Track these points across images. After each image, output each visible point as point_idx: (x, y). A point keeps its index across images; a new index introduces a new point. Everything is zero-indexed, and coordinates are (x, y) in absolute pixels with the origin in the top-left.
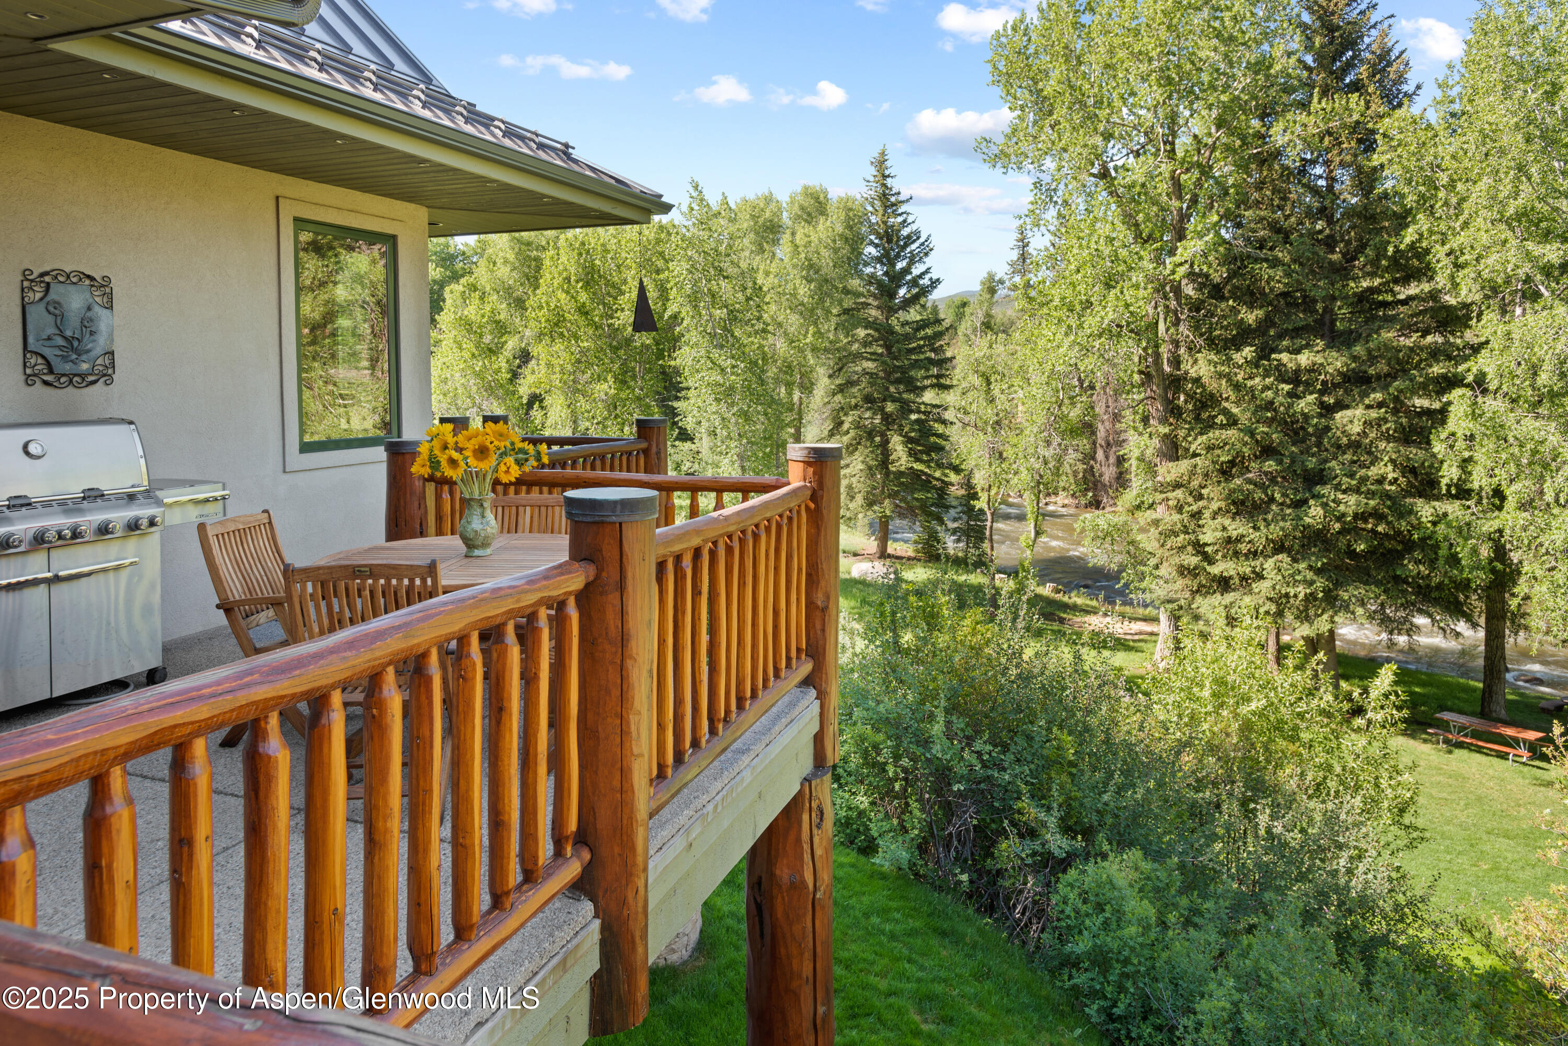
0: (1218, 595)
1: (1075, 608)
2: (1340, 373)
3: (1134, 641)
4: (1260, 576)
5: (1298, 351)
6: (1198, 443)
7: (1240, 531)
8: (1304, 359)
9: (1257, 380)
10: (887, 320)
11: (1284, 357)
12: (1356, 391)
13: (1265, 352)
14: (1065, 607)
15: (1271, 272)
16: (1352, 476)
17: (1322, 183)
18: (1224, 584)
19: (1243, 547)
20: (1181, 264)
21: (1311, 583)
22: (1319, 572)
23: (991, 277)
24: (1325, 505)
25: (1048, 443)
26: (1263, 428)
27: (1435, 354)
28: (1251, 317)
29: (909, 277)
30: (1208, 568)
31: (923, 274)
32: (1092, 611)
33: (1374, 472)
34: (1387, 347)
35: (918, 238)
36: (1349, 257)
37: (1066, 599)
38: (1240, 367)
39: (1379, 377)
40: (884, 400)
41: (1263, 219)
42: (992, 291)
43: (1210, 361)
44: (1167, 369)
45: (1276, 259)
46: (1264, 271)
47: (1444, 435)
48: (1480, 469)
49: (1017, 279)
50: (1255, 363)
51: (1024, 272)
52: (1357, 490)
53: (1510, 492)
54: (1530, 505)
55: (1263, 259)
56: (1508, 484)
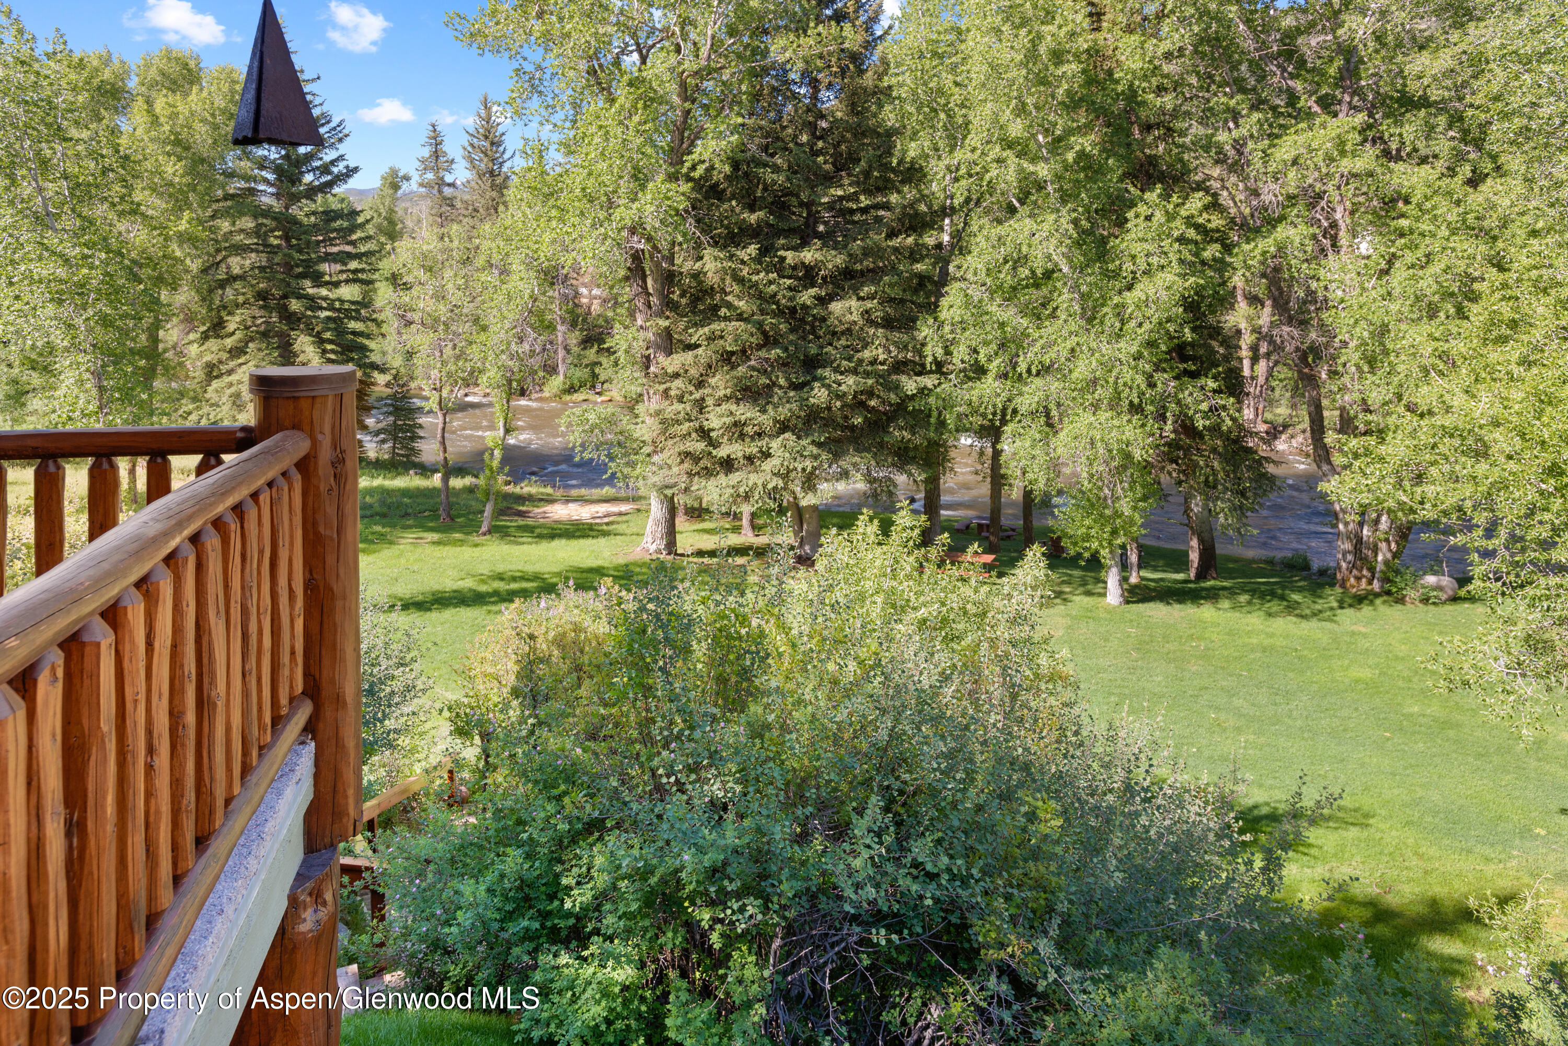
0: (722, 476)
1: (530, 498)
2: (837, 269)
3: (607, 524)
4: (766, 455)
6: (699, 334)
7: (748, 415)
8: (808, 256)
9: (762, 275)
10: (287, 208)
11: (788, 254)
12: (850, 285)
13: (767, 250)
14: (521, 499)
15: (775, 176)
16: (850, 359)
18: (728, 465)
19: (749, 430)
21: (816, 457)
22: (819, 445)
23: (394, 173)
24: (828, 387)
25: (521, 340)
26: (769, 320)
28: (752, 218)
29: (317, 163)
30: (714, 452)
31: (337, 160)
32: (551, 501)
33: (867, 354)
35: (328, 122)
36: (840, 167)
37: (517, 490)
38: (743, 262)
40: (285, 297)
42: (395, 187)
43: (716, 258)
44: (662, 265)
45: (776, 165)
46: (766, 175)
47: (931, 321)
48: (963, 348)
49: (430, 176)
50: (758, 260)
51: (436, 169)
52: (855, 372)
53: (993, 366)
54: (1005, 376)
55: (766, 165)
56: (989, 360)
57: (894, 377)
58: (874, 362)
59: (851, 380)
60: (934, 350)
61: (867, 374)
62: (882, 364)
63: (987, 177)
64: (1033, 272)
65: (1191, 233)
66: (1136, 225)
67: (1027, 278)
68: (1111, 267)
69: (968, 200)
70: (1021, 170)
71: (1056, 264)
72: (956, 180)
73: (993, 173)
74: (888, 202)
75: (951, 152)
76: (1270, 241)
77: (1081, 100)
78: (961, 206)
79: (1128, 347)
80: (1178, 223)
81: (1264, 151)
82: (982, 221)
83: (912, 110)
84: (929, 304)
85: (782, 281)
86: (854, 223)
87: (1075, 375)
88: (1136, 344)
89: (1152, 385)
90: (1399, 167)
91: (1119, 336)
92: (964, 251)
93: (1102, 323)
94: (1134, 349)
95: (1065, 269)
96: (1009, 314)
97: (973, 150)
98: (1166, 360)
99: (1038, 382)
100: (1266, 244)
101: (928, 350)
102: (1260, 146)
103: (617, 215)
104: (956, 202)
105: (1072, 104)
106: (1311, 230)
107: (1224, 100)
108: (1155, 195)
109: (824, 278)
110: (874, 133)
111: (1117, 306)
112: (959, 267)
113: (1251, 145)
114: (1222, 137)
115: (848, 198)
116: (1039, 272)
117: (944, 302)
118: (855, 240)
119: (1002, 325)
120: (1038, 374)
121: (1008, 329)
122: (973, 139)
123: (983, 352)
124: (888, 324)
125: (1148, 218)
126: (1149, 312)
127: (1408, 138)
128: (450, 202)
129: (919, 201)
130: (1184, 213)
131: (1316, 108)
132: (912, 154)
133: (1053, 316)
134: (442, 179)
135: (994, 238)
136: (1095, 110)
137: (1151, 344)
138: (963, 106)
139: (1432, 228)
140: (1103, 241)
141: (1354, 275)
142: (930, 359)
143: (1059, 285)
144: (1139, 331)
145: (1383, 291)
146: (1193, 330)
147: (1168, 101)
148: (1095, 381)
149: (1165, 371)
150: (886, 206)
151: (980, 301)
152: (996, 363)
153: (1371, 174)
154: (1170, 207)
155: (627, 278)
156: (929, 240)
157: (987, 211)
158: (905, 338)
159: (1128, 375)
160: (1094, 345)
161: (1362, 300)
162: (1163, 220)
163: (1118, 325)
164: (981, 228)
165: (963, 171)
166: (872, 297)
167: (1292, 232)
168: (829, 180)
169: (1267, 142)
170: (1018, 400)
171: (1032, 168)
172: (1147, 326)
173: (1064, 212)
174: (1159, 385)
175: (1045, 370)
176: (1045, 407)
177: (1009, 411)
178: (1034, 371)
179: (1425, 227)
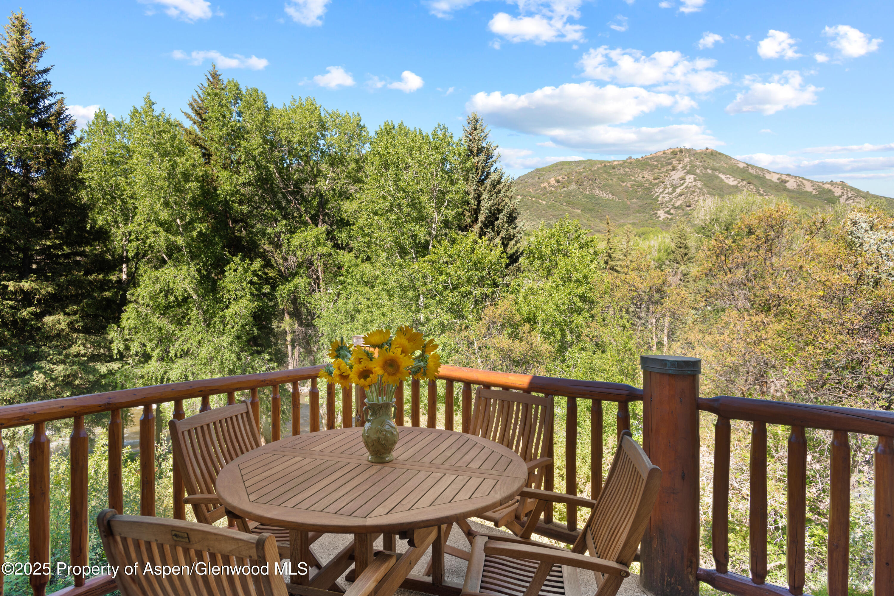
16: (60, 354)
24: (44, 373)
33: (72, 350)
47: (116, 327)
48: (136, 344)
52: (63, 362)
53: (155, 354)
54: (162, 359)
56: (153, 350)
57: (91, 364)
58: (78, 355)
59: (61, 367)
60: (117, 346)
61: (74, 363)
62: (84, 356)
63: (148, 241)
64: (177, 299)
65: (255, 279)
66: (229, 275)
67: (174, 302)
68: (218, 296)
69: (137, 254)
70: (168, 239)
71: (189, 294)
72: (130, 241)
73: (151, 240)
74: (84, 251)
75: (126, 224)
76: (291, 284)
77: (200, 203)
78: (133, 258)
79: (227, 339)
80: (249, 274)
81: (288, 240)
82: (146, 268)
83: (100, 196)
84: (114, 318)
85: (5, 302)
86: (61, 264)
87: (200, 356)
88: (231, 337)
89: (239, 359)
90: (341, 252)
91: (223, 334)
92: (136, 284)
93: (214, 327)
94: (230, 340)
95: (195, 297)
96: (163, 322)
97: (140, 224)
98: (246, 346)
99: (181, 361)
100: (290, 286)
101: (114, 346)
102: (286, 237)
104: (130, 255)
105: (195, 204)
106: (309, 280)
107: (270, 211)
108: (238, 258)
109: (39, 300)
110: (73, 206)
111: (221, 317)
112: (132, 294)
113: (282, 236)
114: (270, 230)
115: (55, 247)
116: (180, 298)
117: (124, 316)
118: (62, 275)
119: (160, 329)
120: (181, 357)
121: (164, 331)
122: (139, 218)
123: (149, 345)
124: (86, 330)
125: (235, 271)
126: (237, 320)
127: (344, 239)
129: (105, 252)
130: (252, 269)
131: (309, 221)
132: (100, 223)
133: (188, 323)
135: (153, 279)
136: (208, 209)
137: (238, 337)
138: (132, 197)
139: (351, 281)
140: (214, 282)
141: (325, 302)
142: (115, 352)
143: (191, 305)
144: (233, 330)
145: (335, 309)
146: (258, 329)
147: (245, 208)
148: (212, 358)
149: (246, 352)
150: (83, 254)
151: (146, 315)
152: (157, 351)
153: (330, 255)
154: (246, 265)
156: (114, 278)
157: (149, 261)
158: (98, 338)
159: (227, 354)
160: (210, 339)
161: (328, 314)
162: (242, 272)
163: (222, 327)
164: (145, 272)
165: (133, 237)
166: (75, 313)
167: (301, 280)
168: (40, 234)
169: (289, 235)
170: (171, 372)
171: (173, 239)
172: (236, 328)
173: (192, 265)
174: (243, 359)
175: (185, 354)
176: (186, 375)
177: (165, 379)
178: (179, 356)
179: (349, 280)
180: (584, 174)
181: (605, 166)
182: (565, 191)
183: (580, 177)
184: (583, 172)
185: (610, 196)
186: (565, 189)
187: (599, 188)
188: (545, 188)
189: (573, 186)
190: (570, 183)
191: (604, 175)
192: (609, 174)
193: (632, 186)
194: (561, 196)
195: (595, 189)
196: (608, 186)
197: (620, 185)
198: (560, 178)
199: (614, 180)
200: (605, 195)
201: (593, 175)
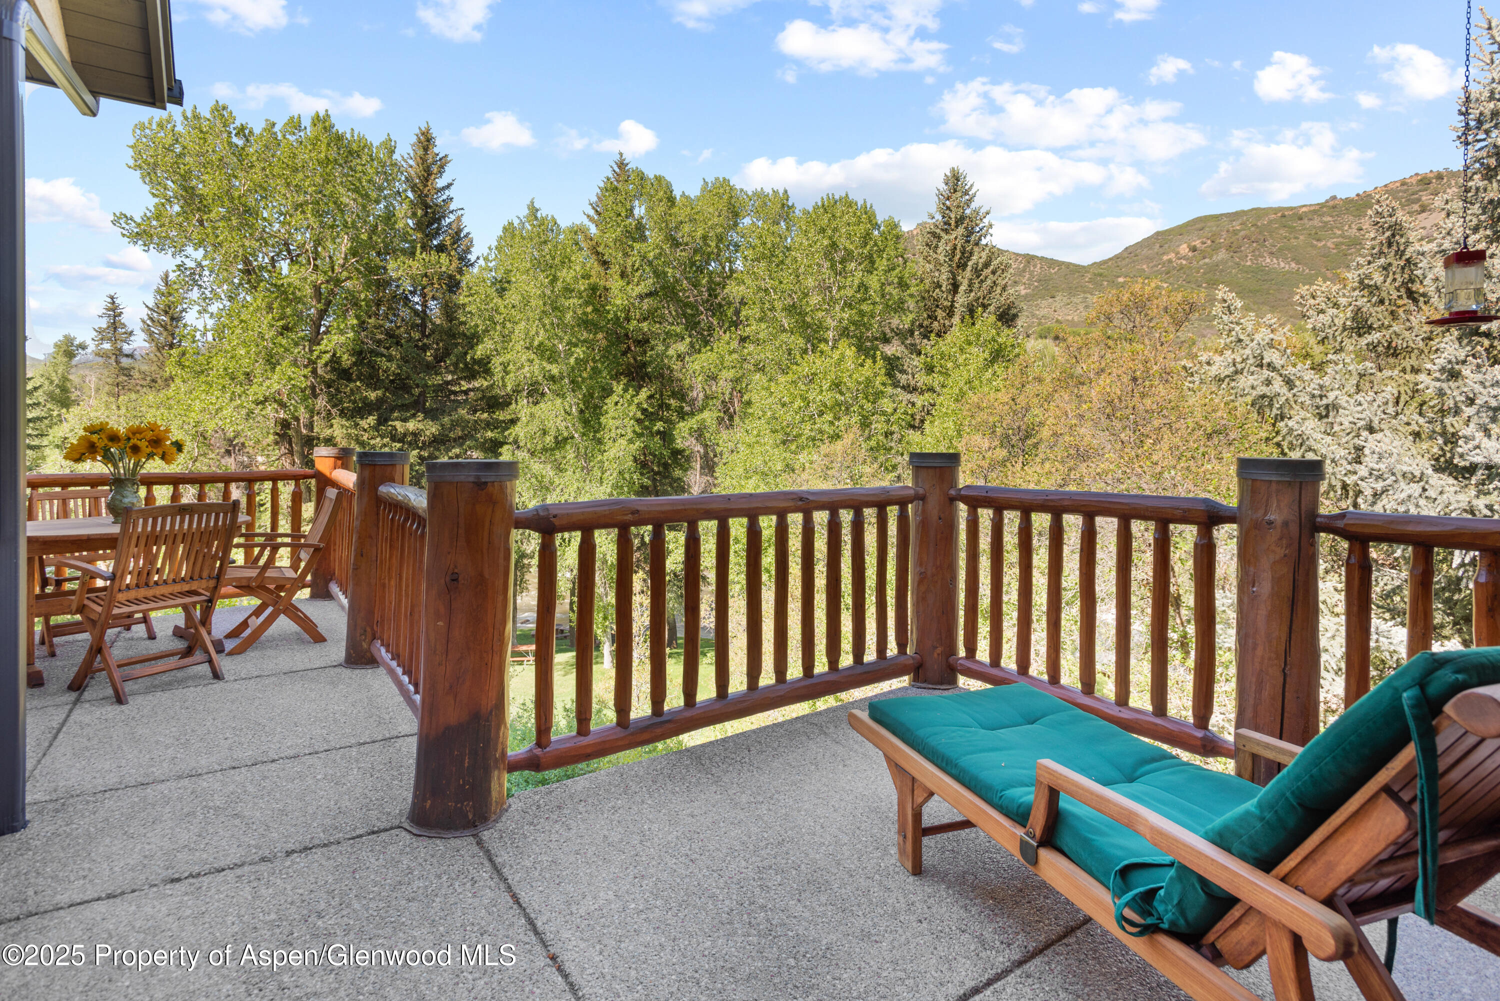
2: (434, 436)
5: (405, 420)
8: (411, 425)
9: (378, 439)
11: (398, 424)
12: (442, 448)
13: (383, 421)
15: (389, 364)
17: (419, 308)
20: (325, 352)
23: (69, 341)
27: (488, 425)
28: (373, 395)
34: (461, 418)
36: (439, 359)
38: (365, 430)
39: (455, 440)
41: (381, 326)
42: (70, 354)
43: (342, 426)
44: (304, 431)
45: (391, 355)
46: (383, 363)
49: (107, 346)
50: (376, 428)
51: (114, 340)
55: (383, 355)
66: (610, 408)
82: (524, 403)
85: (394, 444)
95: (577, 437)
103: (251, 391)
106: (718, 415)
109: (424, 443)
112: (510, 435)
118: (449, 414)
128: (126, 372)
130: (637, 401)
134: (120, 350)
135: (530, 416)
151: (523, 459)
154: (629, 397)
155: (277, 443)
157: (527, 396)
162: (625, 405)
168: (432, 368)
180: (1242, 233)
181: (1283, 216)
182: (1207, 264)
183: (1234, 238)
184: (1240, 231)
185: (1293, 265)
186: (1207, 260)
187: (1272, 253)
188: (1170, 261)
189: (1222, 255)
190: (1215, 248)
191: (1281, 232)
192: (1292, 229)
193: (1337, 245)
194: (1198, 272)
195: (1263, 257)
196: (1289, 250)
197: (1313, 246)
198: (1197, 243)
199: (1301, 237)
200: (1282, 264)
201: (1260, 233)
